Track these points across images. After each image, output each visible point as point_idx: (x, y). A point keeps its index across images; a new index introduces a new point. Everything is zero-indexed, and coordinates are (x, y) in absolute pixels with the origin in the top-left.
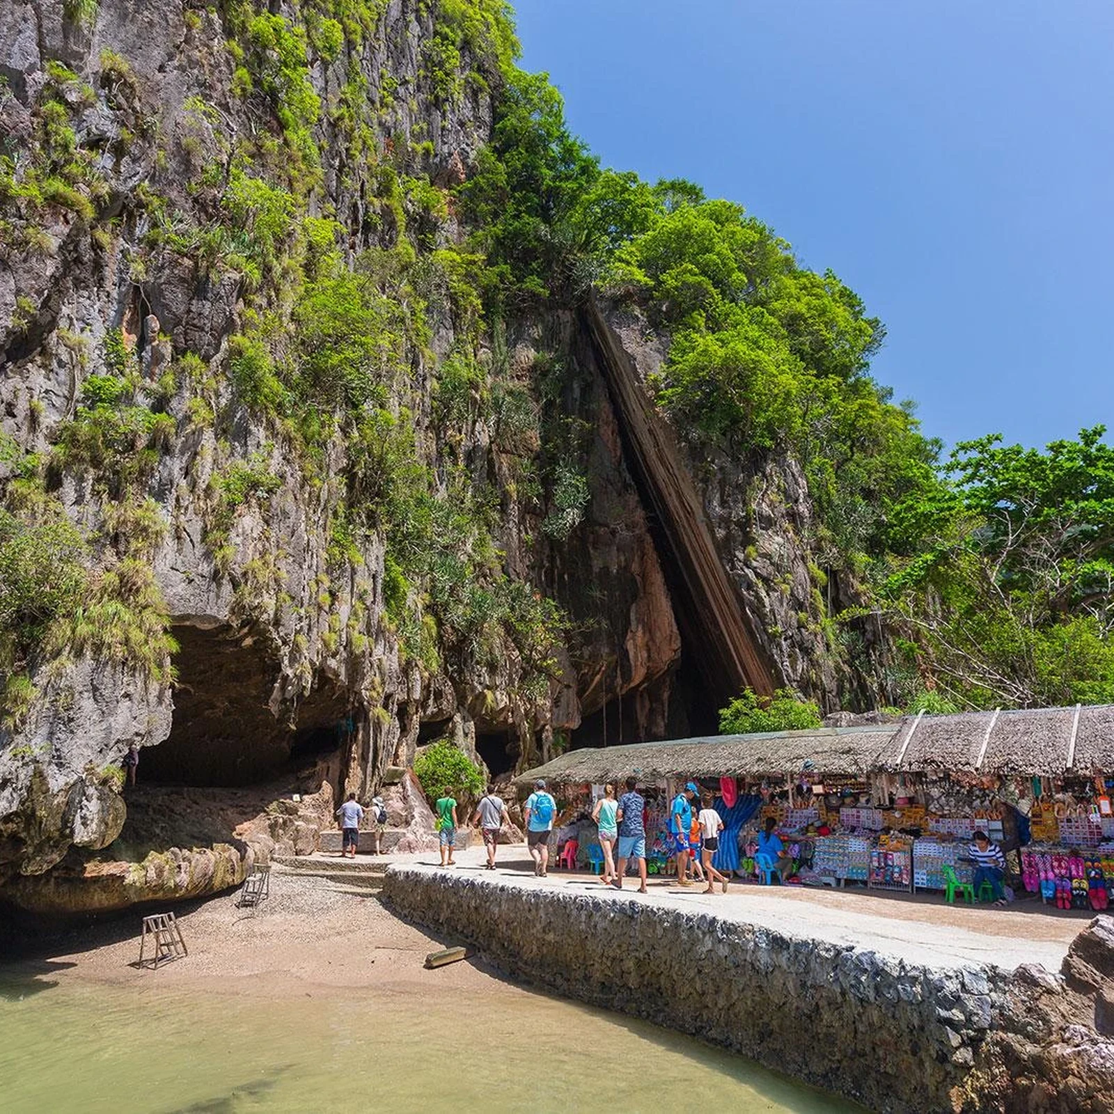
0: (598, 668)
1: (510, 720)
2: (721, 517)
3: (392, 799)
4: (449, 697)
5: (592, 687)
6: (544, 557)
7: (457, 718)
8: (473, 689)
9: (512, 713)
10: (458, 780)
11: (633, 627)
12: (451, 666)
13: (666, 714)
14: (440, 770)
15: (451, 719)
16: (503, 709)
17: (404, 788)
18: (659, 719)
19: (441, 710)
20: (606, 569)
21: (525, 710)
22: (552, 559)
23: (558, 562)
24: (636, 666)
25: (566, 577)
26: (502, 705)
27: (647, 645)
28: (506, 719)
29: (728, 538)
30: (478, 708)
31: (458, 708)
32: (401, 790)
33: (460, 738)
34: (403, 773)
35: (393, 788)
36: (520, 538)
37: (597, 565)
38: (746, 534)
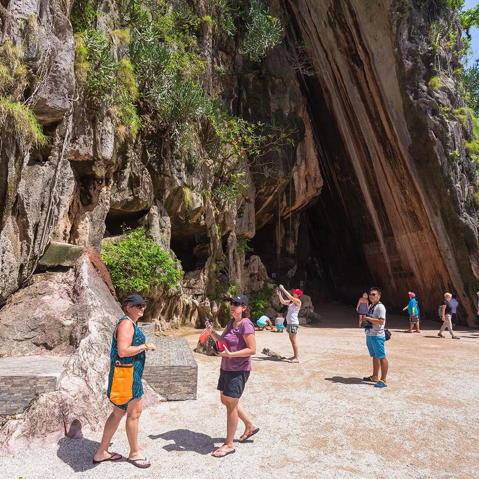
0: (272, 189)
1: (203, 223)
2: (410, 50)
3: (50, 293)
4: (146, 186)
5: (264, 206)
6: (233, 89)
7: (154, 210)
8: (172, 182)
9: (205, 216)
10: (153, 273)
11: (298, 162)
12: (151, 153)
13: (297, 239)
14: (134, 261)
15: (146, 211)
16: (198, 210)
17: (77, 275)
18: (291, 242)
19: (137, 199)
20: (280, 111)
21: (216, 214)
22: (240, 93)
23: (245, 96)
24: (299, 193)
25: (250, 110)
26: (198, 206)
27: (306, 179)
28: (198, 221)
29: (415, 70)
30: (175, 205)
31: (155, 201)
32: (72, 279)
33: (156, 230)
34: (78, 254)
35: (59, 276)
36: (213, 68)
37: (274, 106)
38: (429, 68)
